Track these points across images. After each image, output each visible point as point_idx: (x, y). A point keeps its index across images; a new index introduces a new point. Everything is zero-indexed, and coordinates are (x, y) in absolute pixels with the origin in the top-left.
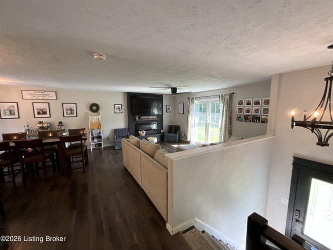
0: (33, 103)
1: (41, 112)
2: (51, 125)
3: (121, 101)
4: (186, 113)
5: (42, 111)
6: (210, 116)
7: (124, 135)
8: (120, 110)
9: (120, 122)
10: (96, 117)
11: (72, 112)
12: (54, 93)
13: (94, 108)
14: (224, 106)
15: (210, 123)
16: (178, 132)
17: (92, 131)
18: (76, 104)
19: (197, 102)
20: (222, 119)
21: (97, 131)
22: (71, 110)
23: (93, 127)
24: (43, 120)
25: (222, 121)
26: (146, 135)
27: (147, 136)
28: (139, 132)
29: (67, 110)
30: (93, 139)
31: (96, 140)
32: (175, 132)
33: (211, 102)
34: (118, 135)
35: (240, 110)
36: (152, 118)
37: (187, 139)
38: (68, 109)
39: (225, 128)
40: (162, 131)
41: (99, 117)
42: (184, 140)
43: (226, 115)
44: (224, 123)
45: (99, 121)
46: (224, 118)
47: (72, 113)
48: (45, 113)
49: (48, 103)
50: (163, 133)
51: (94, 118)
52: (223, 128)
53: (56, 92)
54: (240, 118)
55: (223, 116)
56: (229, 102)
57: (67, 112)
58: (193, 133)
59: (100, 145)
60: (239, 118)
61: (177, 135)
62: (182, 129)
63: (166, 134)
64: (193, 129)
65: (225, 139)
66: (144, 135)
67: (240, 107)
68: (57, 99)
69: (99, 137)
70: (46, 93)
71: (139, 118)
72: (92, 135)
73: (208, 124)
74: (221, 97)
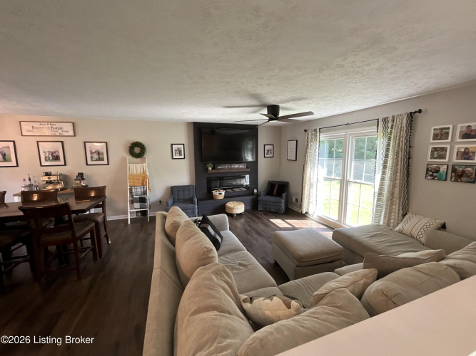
0: (38, 142)
1: (50, 156)
2: (64, 178)
3: (183, 138)
4: (300, 159)
5: (52, 154)
6: (352, 165)
7: (187, 197)
8: (180, 155)
9: (182, 174)
10: (139, 165)
11: (101, 156)
12: (70, 126)
13: (137, 150)
14: (388, 145)
15: (351, 180)
16: (284, 195)
17: (131, 190)
18: (106, 143)
19: (323, 137)
20: (384, 173)
21: (139, 190)
22: (99, 153)
23: (134, 182)
24: (53, 170)
25: (383, 179)
26: (225, 197)
27: (227, 200)
28: (214, 192)
29: (92, 153)
30: (132, 202)
31: (137, 205)
32: (279, 195)
33: (356, 135)
34: (176, 197)
35: (439, 153)
36: (238, 169)
37: (301, 207)
38: (94, 151)
39: (392, 194)
40: (255, 191)
41: (145, 165)
42: (295, 209)
43: (396, 164)
44: (387, 182)
45: (144, 172)
46: (388, 172)
47: (100, 159)
48: (57, 158)
49: (62, 142)
50: (258, 195)
51: (136, 167)
52: (385, 192)
53: (73, 124)
54: (437, 171)
55: (385, 167)
56: (404, 134)
57: (92, 157)
58: (313, 199)
59: (144, 213)
60: (433, 173)
61: (283, 201)
62: (293, 188)
63: (262, 198)
64: (313, 191)
65: (389, 220)
66: (221, 197)
67: (440, 144)
68: (75, 136)
69: (143, 200)
70: (58, 125)
71: (213, 168)
72: (132, 196)
73: (348, 182)
74: (381, 124)
